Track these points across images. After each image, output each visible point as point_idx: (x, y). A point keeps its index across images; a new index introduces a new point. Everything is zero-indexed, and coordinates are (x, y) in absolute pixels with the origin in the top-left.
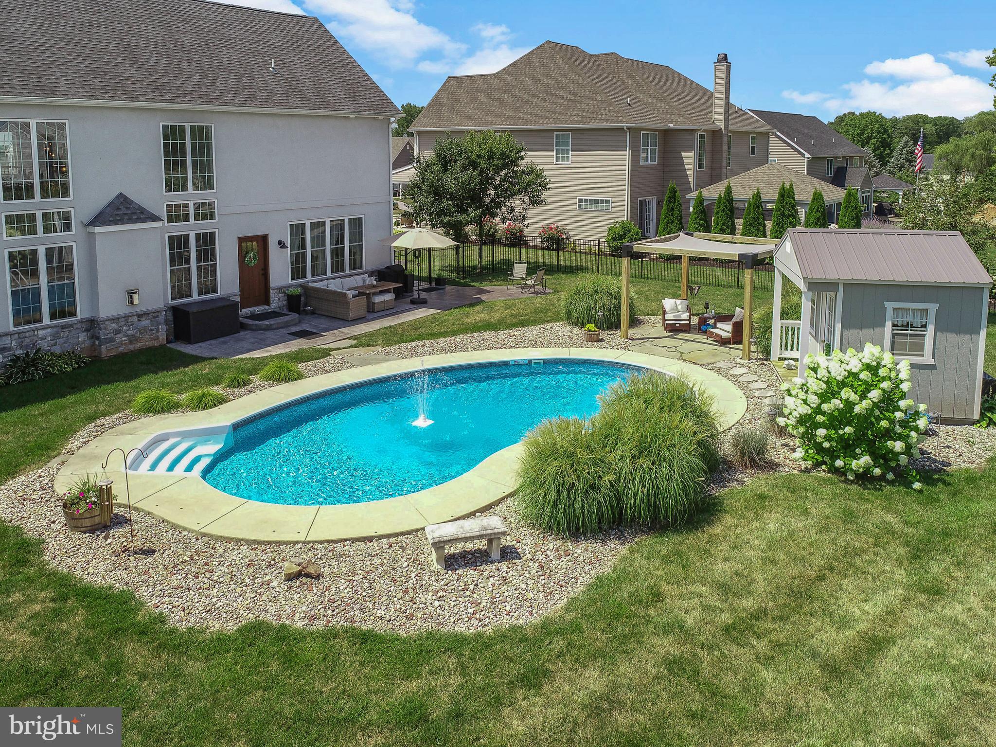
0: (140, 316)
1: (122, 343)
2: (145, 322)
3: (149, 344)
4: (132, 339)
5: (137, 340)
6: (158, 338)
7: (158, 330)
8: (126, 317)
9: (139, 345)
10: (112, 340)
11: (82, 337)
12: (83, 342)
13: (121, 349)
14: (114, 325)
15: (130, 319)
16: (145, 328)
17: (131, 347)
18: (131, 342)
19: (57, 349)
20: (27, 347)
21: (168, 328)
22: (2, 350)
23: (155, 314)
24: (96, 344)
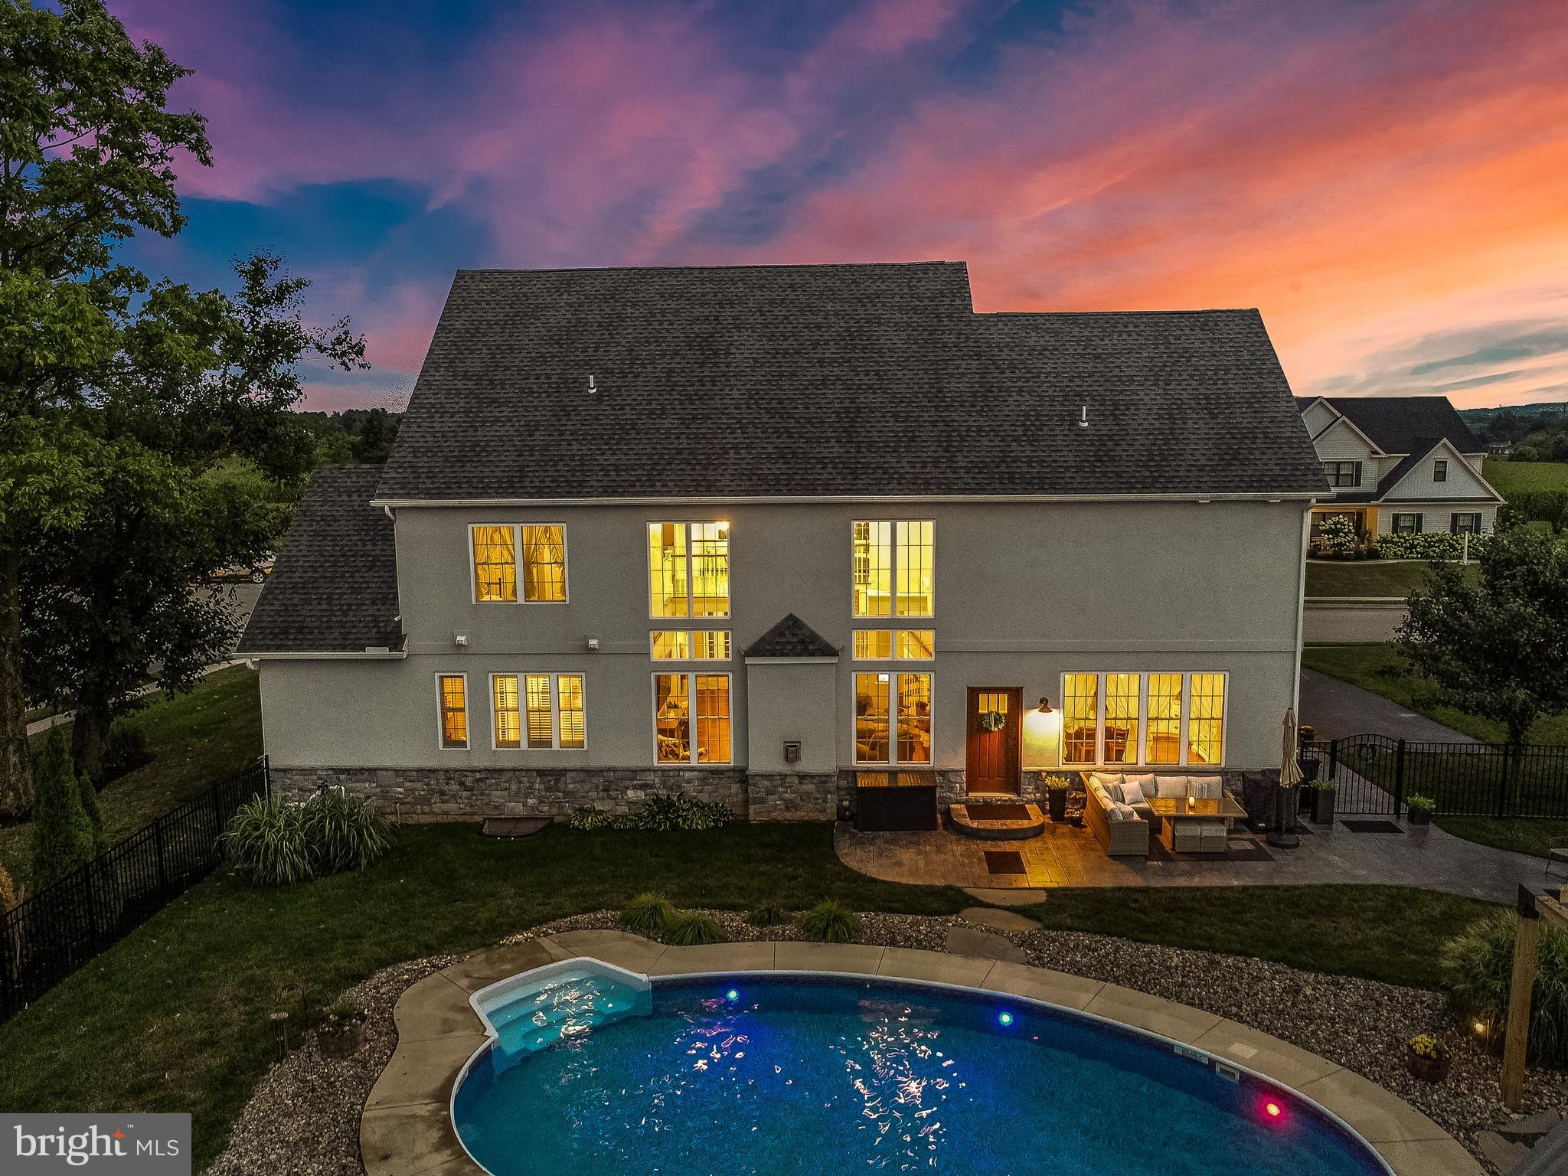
0: (802, 778)
1: (775, 808)
2: (809, 787)
3: (813, 816)
4: (790, 805)
5: (797, 808)
6: (825, 811)
7: (825, 801)
8: (783, 777)
9: (798, 814)
10: (762, 801)
11: (735, 788)
12: (737, 794)
13: (775, 815)
14: (766, 783)
15: (788, 780)
16: (808, 794)
17: (788, 815)
18: (788, 809)
19: (705, 798)
20: (671, 789)
21: (841, 801)
22: (644, 787)
23: (823, 779)
24: (746, 803)
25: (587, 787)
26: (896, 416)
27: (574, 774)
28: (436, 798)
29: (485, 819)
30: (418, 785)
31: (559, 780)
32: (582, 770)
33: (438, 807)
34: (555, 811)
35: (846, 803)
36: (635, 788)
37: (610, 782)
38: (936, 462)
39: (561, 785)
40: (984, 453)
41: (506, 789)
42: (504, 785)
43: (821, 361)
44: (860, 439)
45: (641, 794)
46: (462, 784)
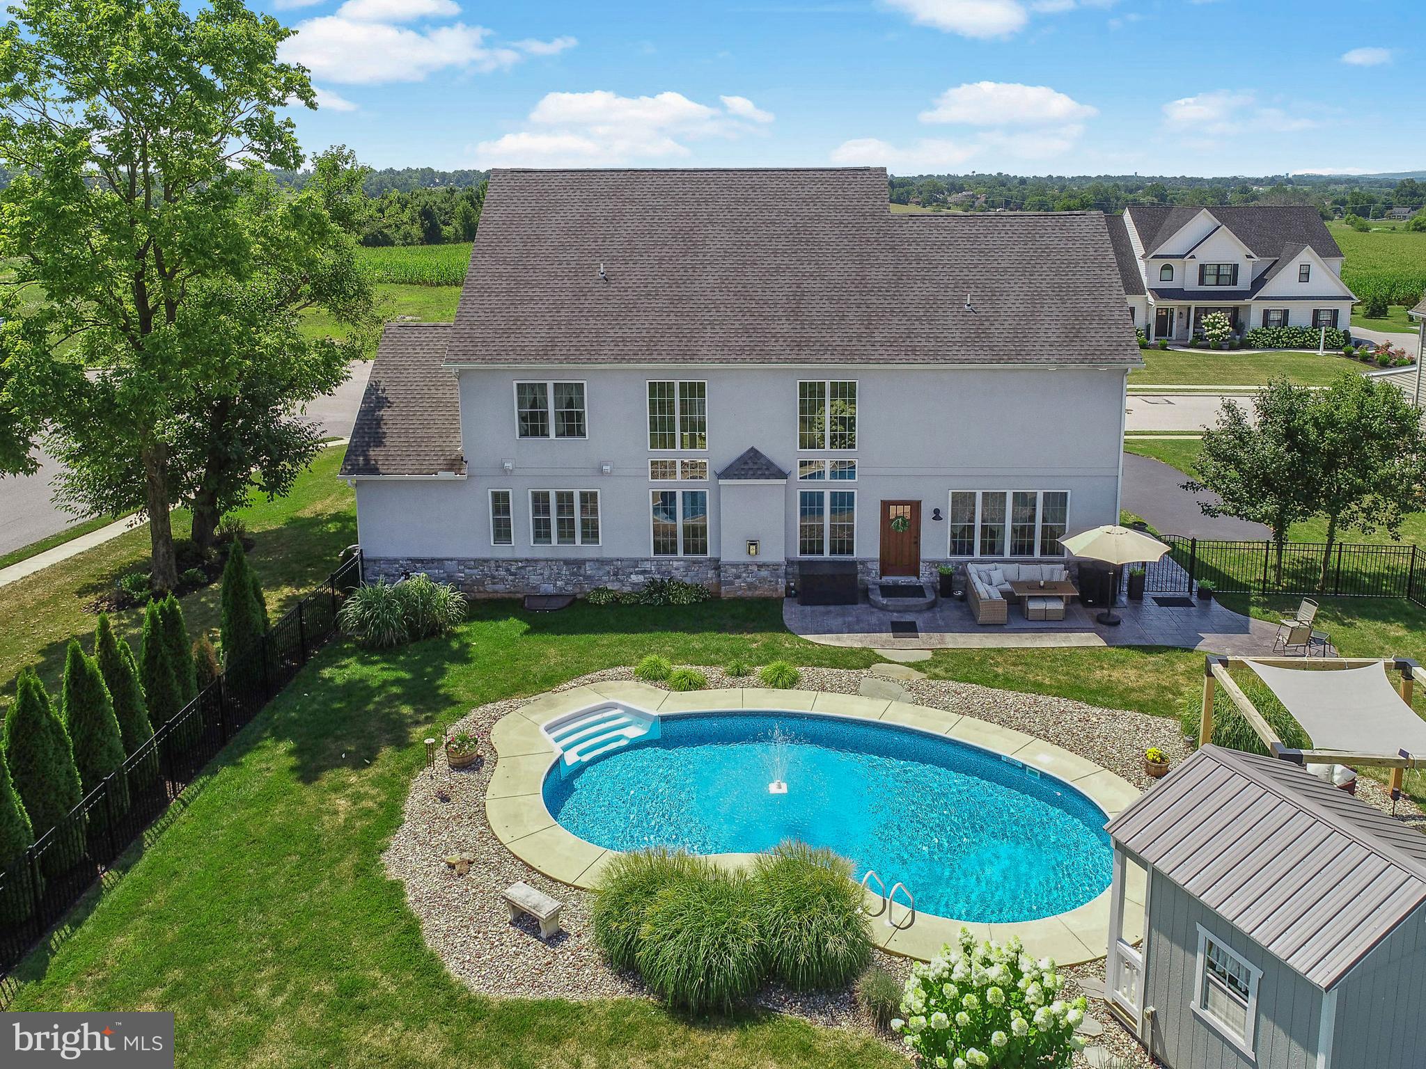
0: (760, 566)
1: (738, 587)
2: (764, 573)
3: (767, 594)
4: (751, 586)
5: (756, 588)
6: (777, 590)
7: (777, 583)
8: (746, 565)
9: (757, 592)
10: (732, 583)
11: (711, 574)
12: (711, 579)
13: (739, 593)
14: (734, 570)
15: (750, 568)
16: (764, 579)
17: (749, 594)
18: (750, 589)
19: (688, 581)
20: (663, 573)
21: (788, 583)
22: (644, 572)
23: (774, 567)
24: (719, 584)
25: (601, 573)
26: (830, 299)
27: (591, 564)
28: (488, 581)
29: (525, 597)
30: (475, 571)
31: (580, 568)
32: (597, 560)
33: (490, 588)
34: (577, 590)
35: (792, 584)
36: (637, 573)
37: (618, 569)
38: (860, 337)
39: (582, 571)
40: (895, 330)
41: (542, 574)
42: (539, 571)
43: (775, 253)
44: (804, 318)
45: (641, 578)
46: (508, 570)
